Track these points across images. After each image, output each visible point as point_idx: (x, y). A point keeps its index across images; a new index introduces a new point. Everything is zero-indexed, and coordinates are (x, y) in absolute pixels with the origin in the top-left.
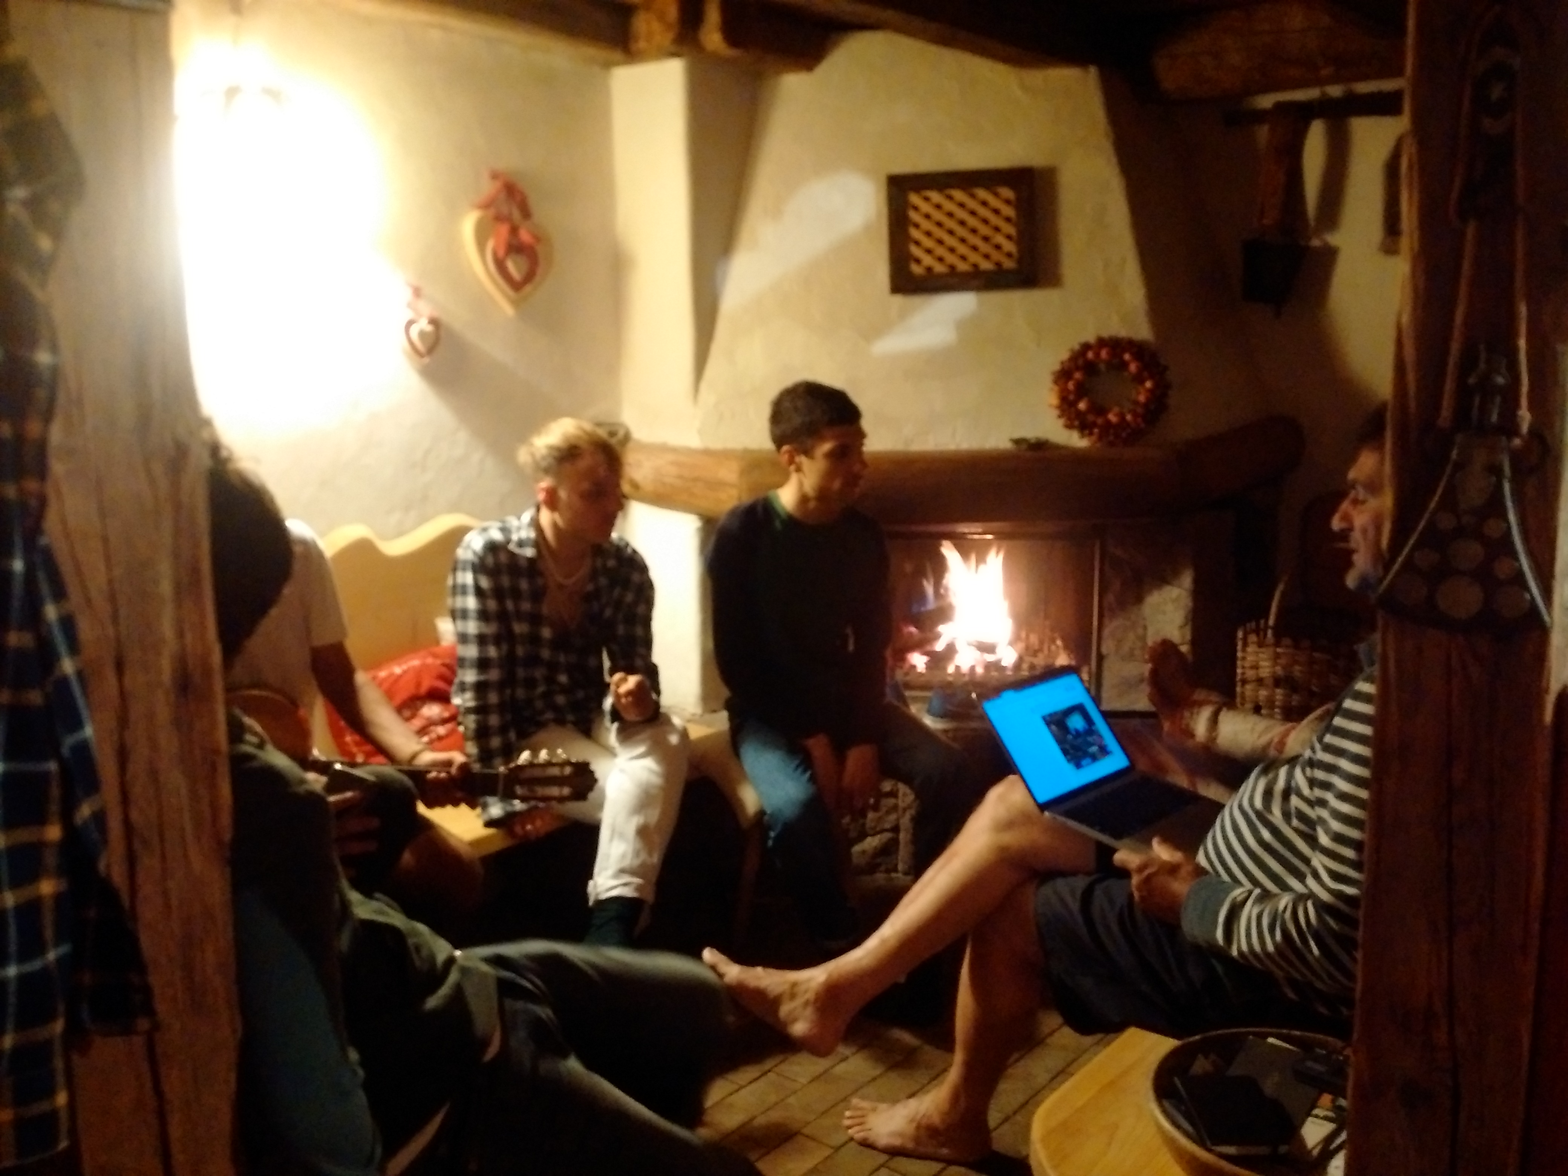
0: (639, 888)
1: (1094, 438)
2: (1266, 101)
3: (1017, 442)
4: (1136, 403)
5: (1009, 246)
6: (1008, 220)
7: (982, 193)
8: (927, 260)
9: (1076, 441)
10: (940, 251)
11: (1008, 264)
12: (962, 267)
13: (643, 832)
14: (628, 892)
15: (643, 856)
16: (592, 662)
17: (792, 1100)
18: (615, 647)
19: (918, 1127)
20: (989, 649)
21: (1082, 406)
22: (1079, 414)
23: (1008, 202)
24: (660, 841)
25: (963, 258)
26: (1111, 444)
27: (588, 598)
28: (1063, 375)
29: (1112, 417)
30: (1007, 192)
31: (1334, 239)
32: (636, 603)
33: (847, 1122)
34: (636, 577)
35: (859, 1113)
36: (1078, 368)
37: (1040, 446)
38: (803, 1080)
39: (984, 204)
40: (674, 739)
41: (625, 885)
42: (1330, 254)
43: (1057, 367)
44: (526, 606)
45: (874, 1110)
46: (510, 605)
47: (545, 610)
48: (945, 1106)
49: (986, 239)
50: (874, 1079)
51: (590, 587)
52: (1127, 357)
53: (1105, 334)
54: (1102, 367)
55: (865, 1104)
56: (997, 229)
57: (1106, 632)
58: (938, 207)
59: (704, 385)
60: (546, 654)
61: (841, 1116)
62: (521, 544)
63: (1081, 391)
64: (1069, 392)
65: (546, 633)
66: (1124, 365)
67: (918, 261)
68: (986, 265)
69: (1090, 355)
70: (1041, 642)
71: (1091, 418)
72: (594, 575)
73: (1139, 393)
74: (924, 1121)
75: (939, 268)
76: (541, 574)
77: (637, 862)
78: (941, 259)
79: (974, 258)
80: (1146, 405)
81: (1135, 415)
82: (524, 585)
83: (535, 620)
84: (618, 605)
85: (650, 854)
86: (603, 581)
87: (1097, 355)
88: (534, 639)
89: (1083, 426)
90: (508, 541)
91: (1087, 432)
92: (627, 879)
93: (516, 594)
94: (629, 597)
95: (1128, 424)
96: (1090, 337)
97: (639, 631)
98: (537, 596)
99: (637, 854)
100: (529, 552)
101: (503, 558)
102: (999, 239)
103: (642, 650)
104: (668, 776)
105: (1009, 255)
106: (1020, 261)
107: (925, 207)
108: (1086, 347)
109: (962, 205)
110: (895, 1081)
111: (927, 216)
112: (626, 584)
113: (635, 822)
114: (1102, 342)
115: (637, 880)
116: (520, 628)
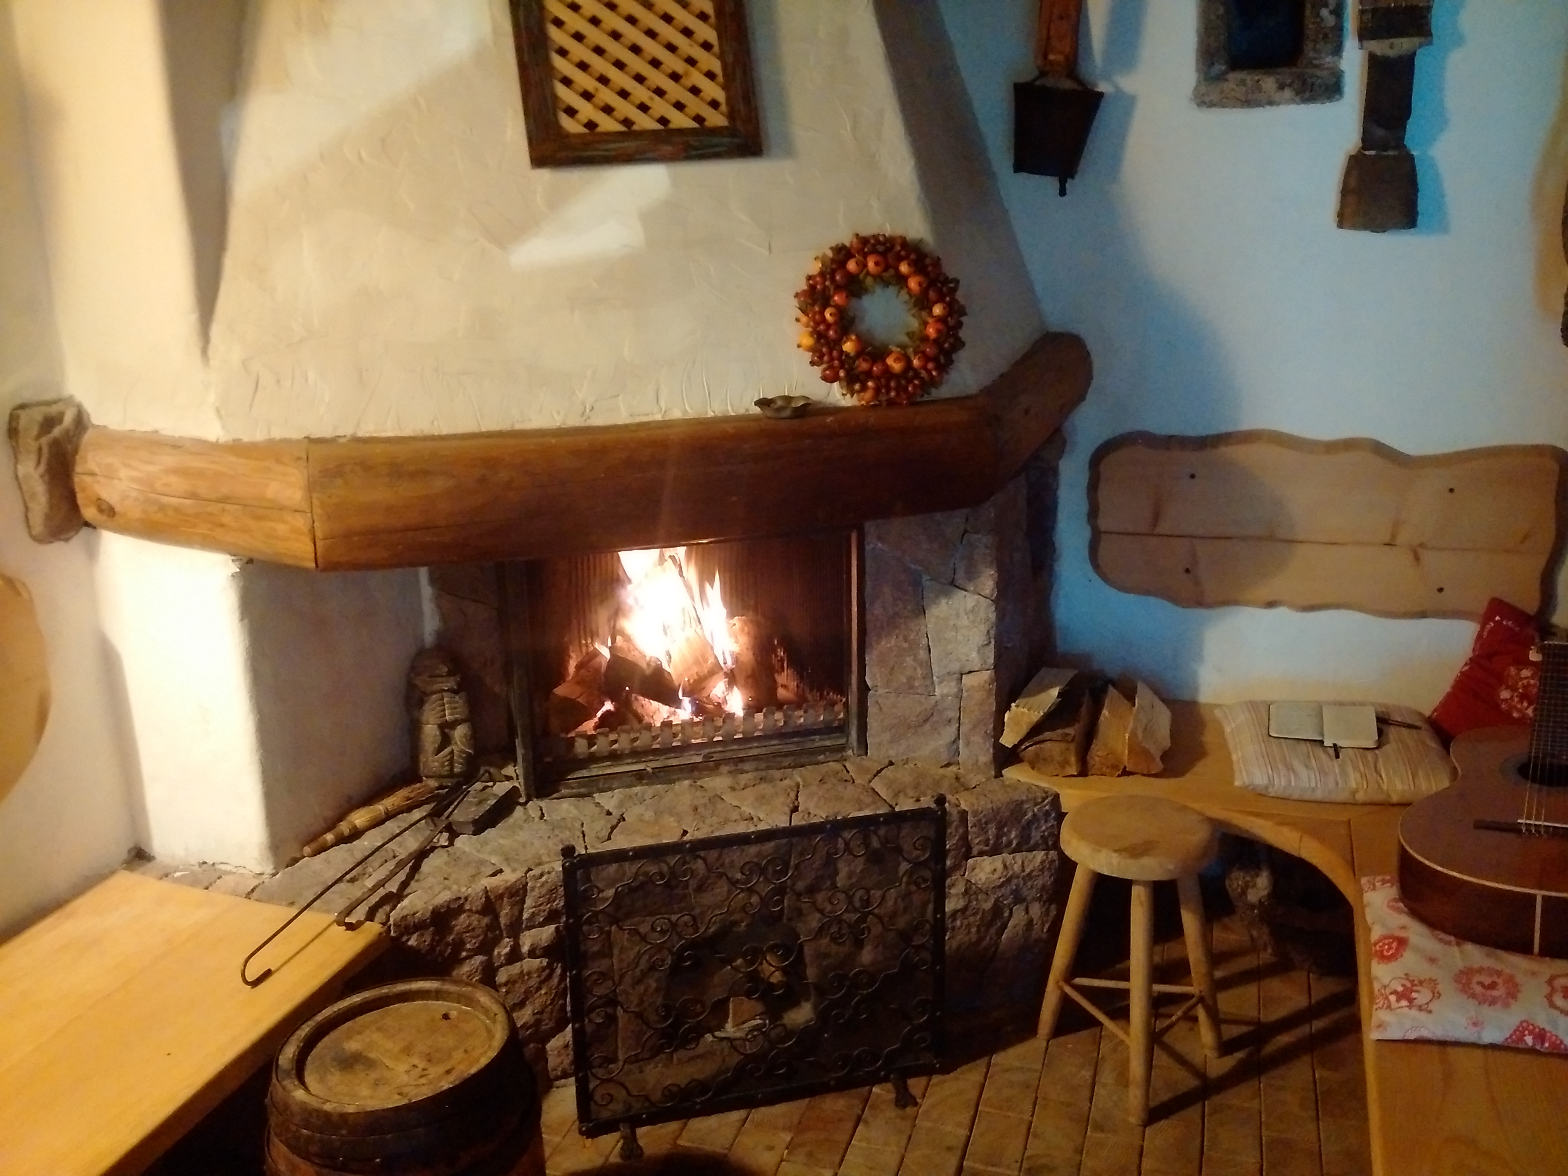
1: (868, 395)
4: (923, 339)
6: (706, 46)
8: (587, 111)
9: (840, 397)
10: (607, 96)
11: (716, 119)
12: (644, 123)
21: (848, 347)
22: (845, 361)
23: (704, 17)
25: (644, 108)
26: (891, 403)
28: (814, 299)
29: (893, 363)
36: (837, 287)
37: (800, 412)
39: (667, 19)
42: (1125, 105)
43: (802, 285)
49: (675, 77)
52: (904, 268)
53: (867, 231)
54: (869, 283)
56: (691, 62)
57: (871, 656)
58: (594, 21)
59: (216, 330)
63: (845, 323)
64: (829, 326)
67: (571, 112)
68: (680, 121)
69: (852, 266)
71: (863, 365)
73: (925, 324)
75: (607, 124)
78: (608, 110)
79: (660, 107)
80: (936, 341)
81: (926, 358)
87: (862, 262)
89: (854, 378)
91: (856, 384)
95: (916, 374)
102: (697, 78)
105: (715, 105)
111: (579, 37)
114: (866, 245)
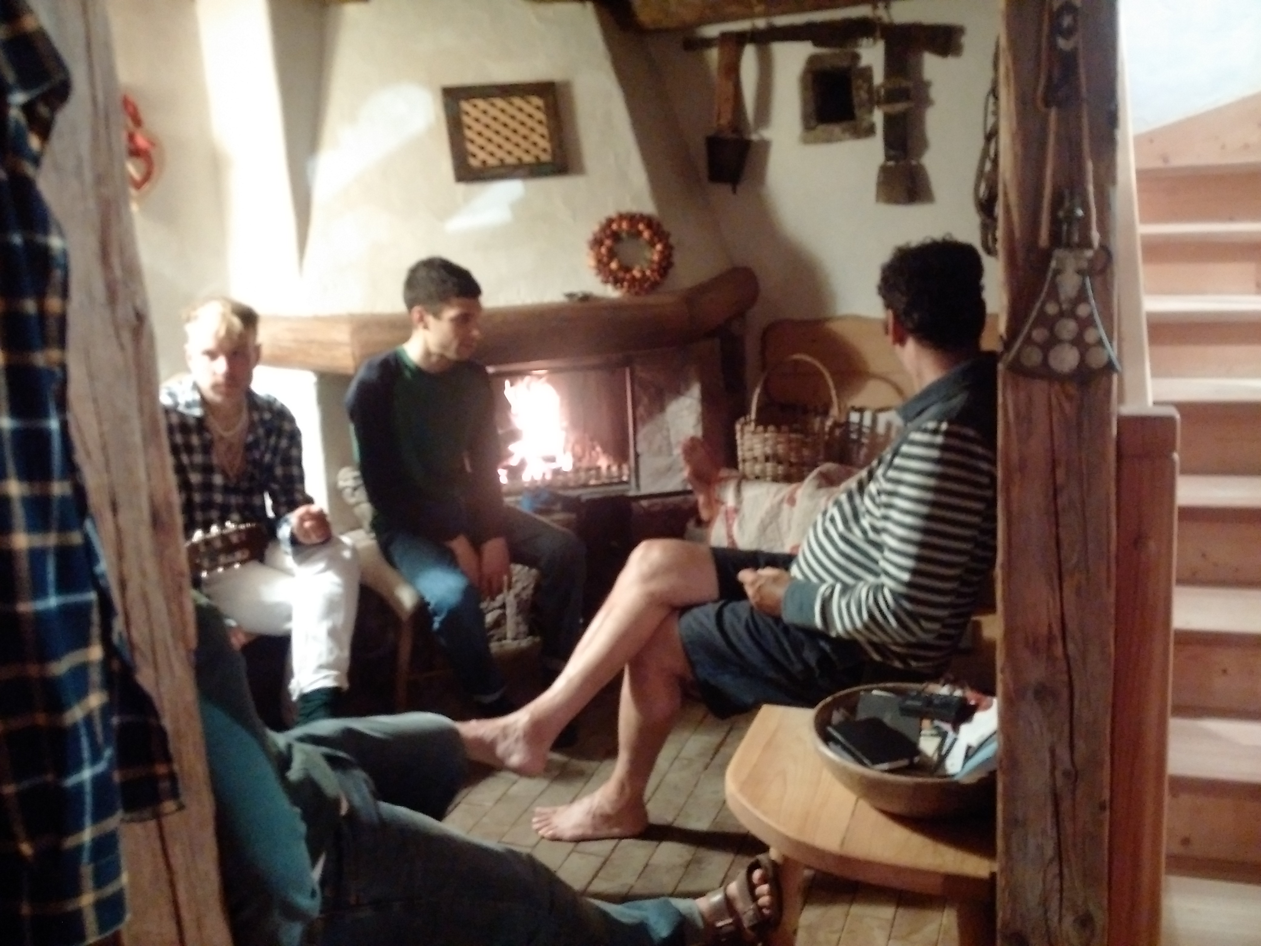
0: (336, 678)
1: (624, 290)
2: (712, 31)
3: (570, 296)
4: (652, 262)
5: (544, 143)
6: (540, 122)
7: (518, 101)
8: (482, 155)
9: (611, 292)
10: (491, 147)
11: (545, 157)
12: (510, 160)
13: (333, 633)
14: (329, 683)
15: (336, 652)
16: (256, 501)
17: (485, 820)
18: (275, 487)
19: (594, 817)
20: (552, 460)
21: (614, 265)
22: (611, 272)
23: (538, 108)
24: (347, 638)
25: (509, 153)
26: (637, 294)
27: (249, 447)
28: (597, 243)
29: (637, 273)
30: (537, 101)
31: (767, 134)
32: (290, 447)
33: (536, 826)
34: (287, 426)
35: (543, 817)
36: (608, 237)
37: (586, 298)
38: (489, 804)
39: (521, 110)
40: (347, 554)
41: (326, 677)
42: (765, 145)
43: (590, 236)
44: (198, 458)
45: (555, 812)
46: (185, 459)
47: (215, 460)
48: (614, 797)
49: (525, 138)
50: (542, 793)
51: (250, 438)
52: (641, 227)
53: (623, 210)
54: (624, 235)
55: (547, 810)
56: (532, 130)
57: (640, 436)
58: (485, 112)
59: (307, 263)
60: (218, 498)
61: (530, 822)
62: (188, 405)
63: (612, 254)
64: (603, 256)
65: (218, 479)
66: (639, 234)
67: (474, 156)
68: (527, 159)
69: (615, 226)
70: (584, 451)
71: (621, 274)
72: (252, 427)
73: (652, 254)
74: (598, 812)
75: (492, 161)
76: (207, 430)
77: (331, 658)
78: (492, 154)
80: (659, 263)
81: (653, 271)
82: (195, 440)
83: (207, 469)
84: (275, 451)
85: (341, 649)
86: (261, 431)
87: (620, 226)
88: (207, 487)
89: (617, 282)
90: (177, 404)
91: (619, 285)
92: (325, 672)
93: (189, 449)
94: (284, 443)
95: (648, 279)
96: (612, 212)
97: (295, 471)
98: (207, 448)
99: (331, 652)
100: (197, 412)
101: (175, 419)
102: (535, 138)
103: (298, 486)
104: (346, 585)
105: (544, 150)
106: (554, 155)
107: (474, 113)
108: (610, 221)
109: (503, 111)
110: (560, 789)
111: (477, 120)
112: (280, 433)
113: (326, 625)
114: (622, 217)
115: (334, 673)
116: (195, 478)
